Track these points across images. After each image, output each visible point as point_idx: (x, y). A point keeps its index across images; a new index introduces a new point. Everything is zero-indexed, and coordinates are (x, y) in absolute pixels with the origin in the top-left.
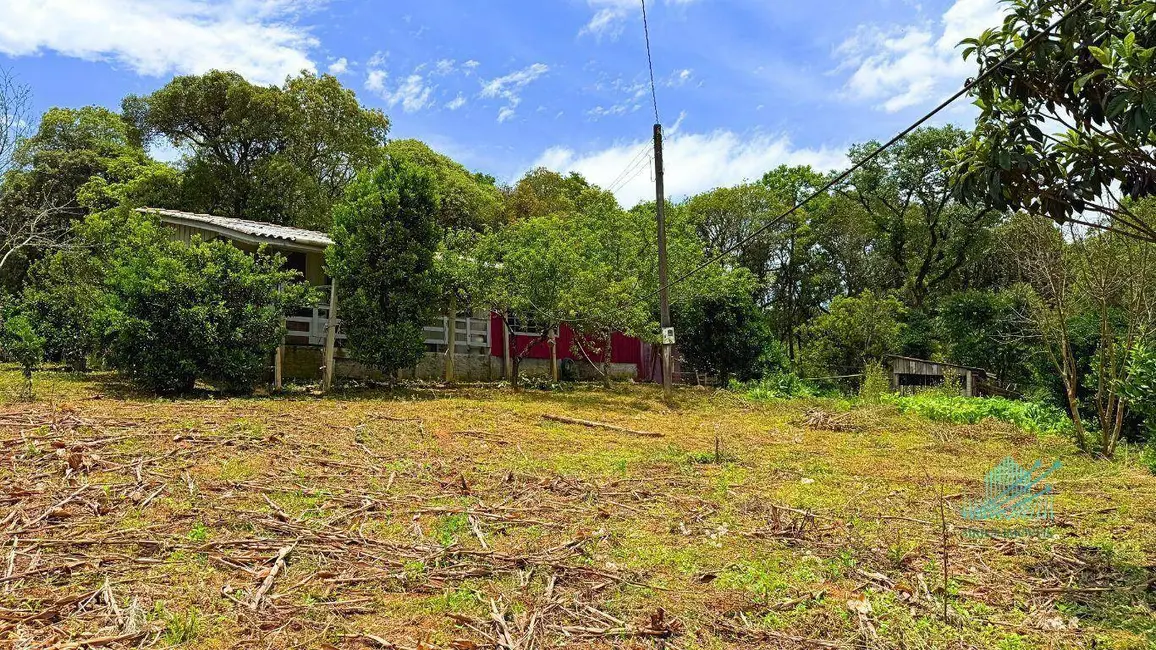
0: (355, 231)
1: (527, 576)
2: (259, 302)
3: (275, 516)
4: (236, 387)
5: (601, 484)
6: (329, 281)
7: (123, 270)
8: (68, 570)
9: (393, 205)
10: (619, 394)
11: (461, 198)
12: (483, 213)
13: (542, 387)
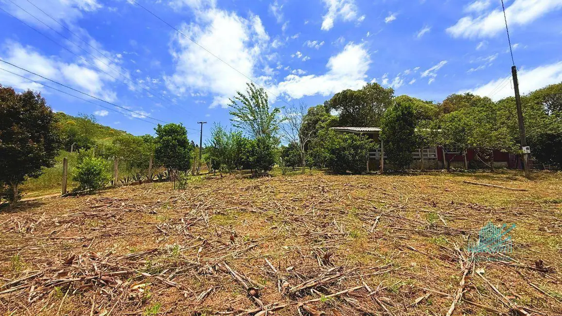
0: (388, 126)
1: (467, 237)
2: (362, 149)
3: (374, 207)
4: (357, 172)
5: (496, 208)
6: (380, 141)
7: (328, 144)
8: (325, 215)
9: (399, 116)
10: (499, 174)
11: (421, 110)
12: (430, 113)
13: (460, 171)
